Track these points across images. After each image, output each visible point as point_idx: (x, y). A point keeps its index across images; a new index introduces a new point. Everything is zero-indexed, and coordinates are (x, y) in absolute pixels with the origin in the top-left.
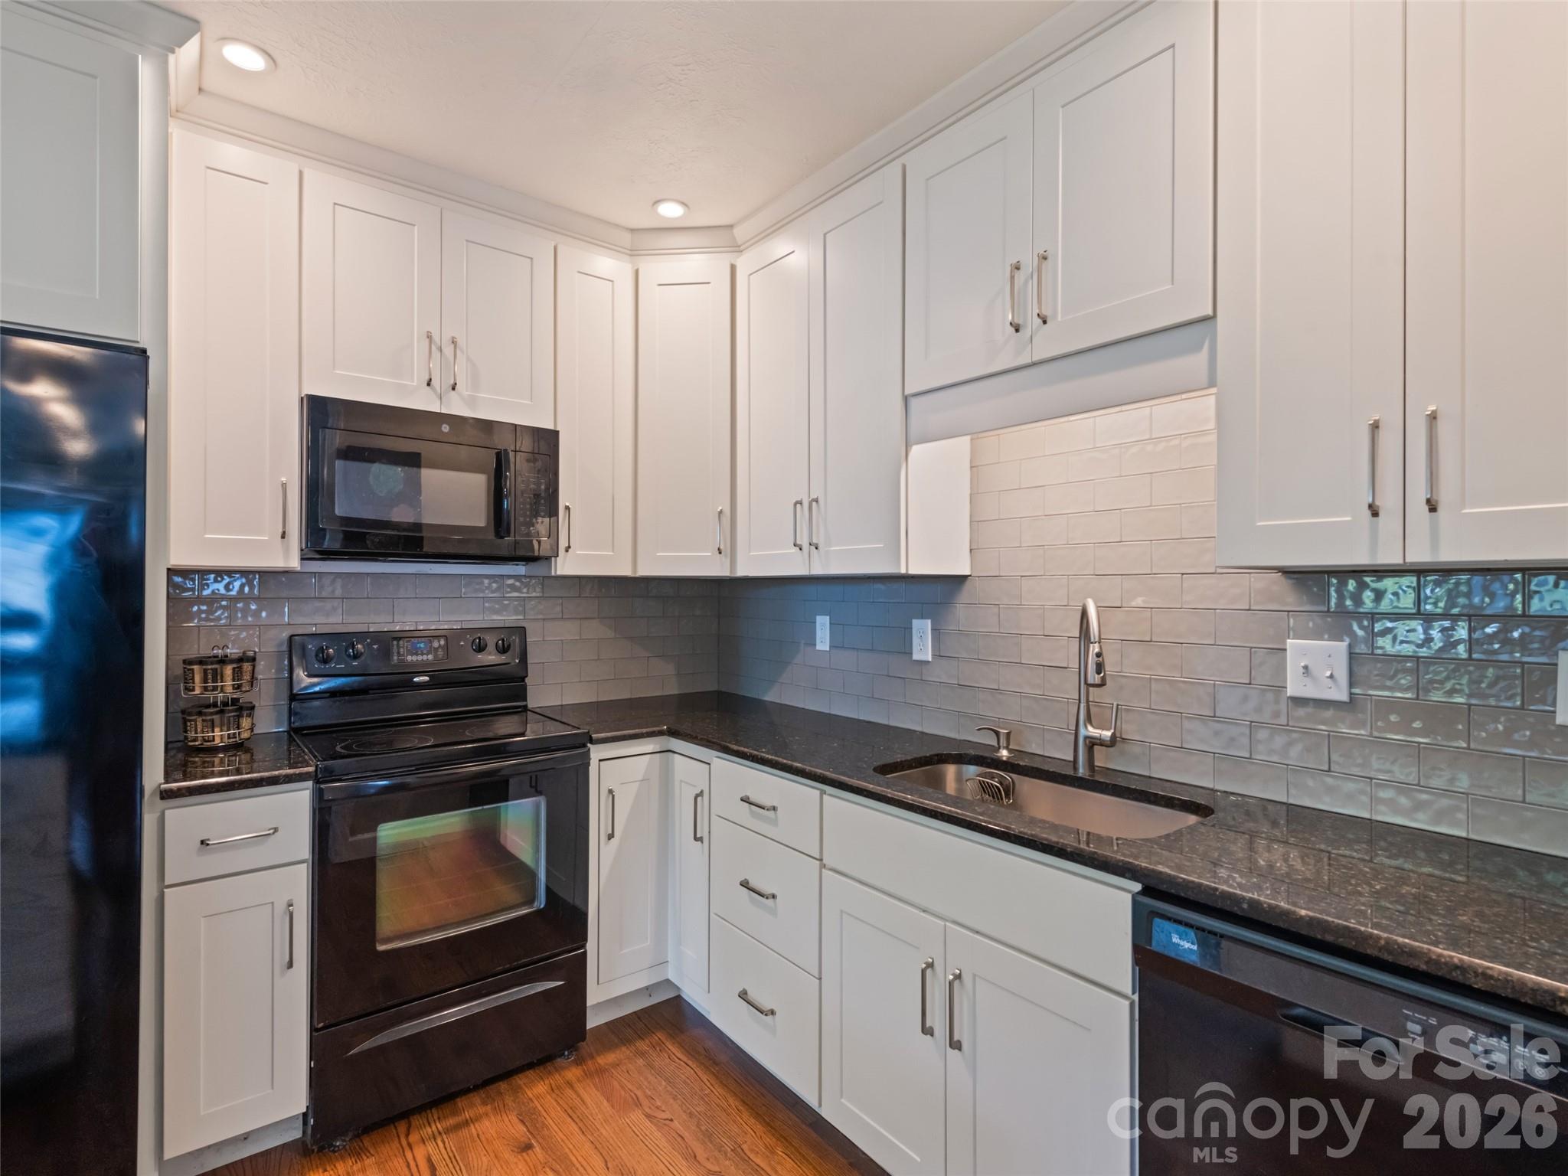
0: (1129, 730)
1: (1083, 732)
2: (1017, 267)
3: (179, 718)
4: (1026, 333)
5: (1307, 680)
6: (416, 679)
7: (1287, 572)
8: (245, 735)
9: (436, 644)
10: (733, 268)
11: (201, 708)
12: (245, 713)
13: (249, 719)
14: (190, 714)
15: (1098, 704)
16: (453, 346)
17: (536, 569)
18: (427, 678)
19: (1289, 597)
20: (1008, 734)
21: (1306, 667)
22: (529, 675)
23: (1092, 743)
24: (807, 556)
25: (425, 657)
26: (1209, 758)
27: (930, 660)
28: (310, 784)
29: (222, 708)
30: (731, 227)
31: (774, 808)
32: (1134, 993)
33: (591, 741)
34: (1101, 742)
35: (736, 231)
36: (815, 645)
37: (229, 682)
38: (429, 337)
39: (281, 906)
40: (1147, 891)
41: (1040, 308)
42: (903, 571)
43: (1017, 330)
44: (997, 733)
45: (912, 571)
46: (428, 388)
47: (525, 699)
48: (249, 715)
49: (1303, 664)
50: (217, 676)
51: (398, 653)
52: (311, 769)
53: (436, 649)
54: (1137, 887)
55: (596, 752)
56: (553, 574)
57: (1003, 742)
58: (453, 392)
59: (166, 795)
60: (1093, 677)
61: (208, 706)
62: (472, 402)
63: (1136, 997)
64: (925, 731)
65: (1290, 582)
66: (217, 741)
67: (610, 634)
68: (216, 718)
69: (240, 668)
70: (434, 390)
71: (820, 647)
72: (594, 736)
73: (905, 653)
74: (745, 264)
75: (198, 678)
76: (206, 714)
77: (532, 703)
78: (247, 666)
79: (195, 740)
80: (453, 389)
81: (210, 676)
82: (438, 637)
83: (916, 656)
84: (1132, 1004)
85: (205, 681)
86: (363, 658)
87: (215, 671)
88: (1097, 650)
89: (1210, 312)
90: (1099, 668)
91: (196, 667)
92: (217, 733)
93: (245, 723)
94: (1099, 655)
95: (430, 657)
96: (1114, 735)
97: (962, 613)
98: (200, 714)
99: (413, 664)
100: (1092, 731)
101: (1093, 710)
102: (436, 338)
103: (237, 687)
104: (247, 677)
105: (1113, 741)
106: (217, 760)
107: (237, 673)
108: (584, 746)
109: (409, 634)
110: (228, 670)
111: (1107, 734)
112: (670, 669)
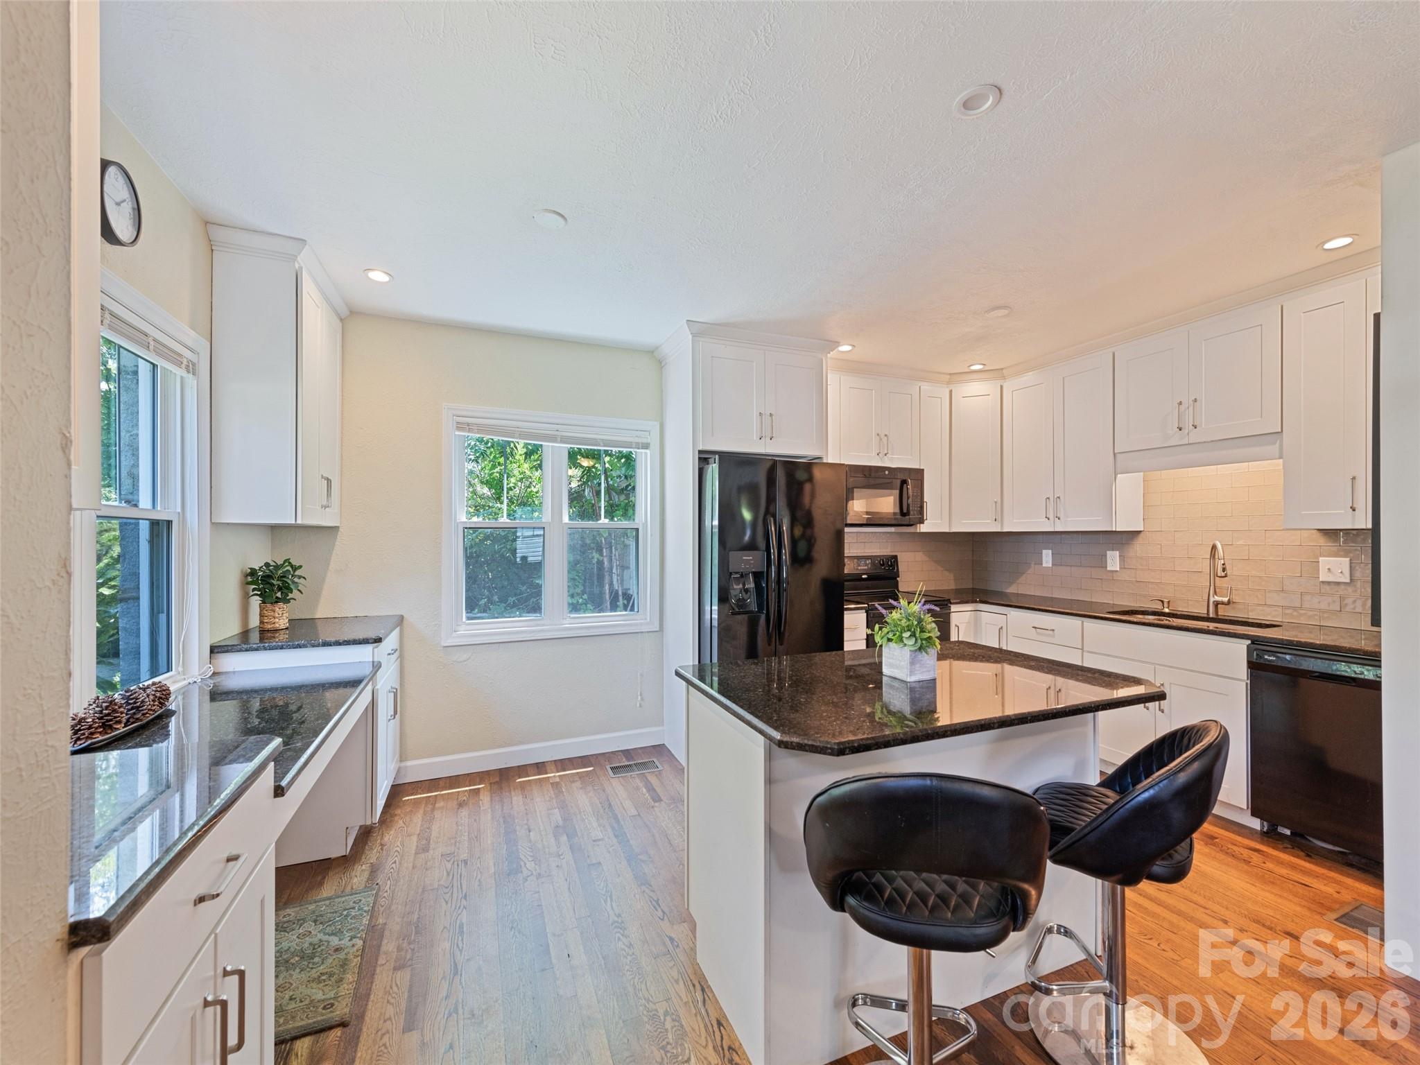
0: (1235, 598)
1: (1212, 600)
2: (1180, 403)
4: (1185, 431)
5: (1330, 575)
7: (1318, 530)
9: (868, 562)
10: (1002, 387)
15: (1220, 588)
16: (886, 437)
19: (1322, 540)
20: (1169, 602)
21: (1329, 569)
23: (1217, 604)
24: (1052, 522)
25: (864, 568)
26: (1280, 610)
27: (1118, 569)
30: (1002, 369)
31: (1053, 630)
32: (1248, 679)
33: (951, 603)
34: (1223, 603)
35: (1004, 371)
36: (1042, 564)
38: (878, 435)
40: (1253, 643)
41: (1194, 422)
42: (1114, 530)
43: (1180, 430)
44: (1162, 602)
45: (1118, 530)
46: (877, 456)
49: (1327, 567)
53: (868, 565)
54: (1249, 642)
55: (954, 608)
56: (918, 531)
57: (1166, 605)
58: (886, 456)
60: (1220, 573)
63: (1249, 682)
64: (1115, 603)
65: (1321, 534)
67: (927, 559)
70: (880, 456)
71: (1044, 565)
72: (952, 601)
73: (1102, 567)
74: (1008, 386)
83: (1109, 568)
84: (1247, 684)
88: (1223, 562)
89: (1280, 430)
90: (1224, 570)
94: (1223, 564)
95: (866, 567)
96: (1229, 599)
97: (1137, 548)
100: (1217, 598)
101: (1217, 590)
105: (1229, 603)
108: (947, 605)
111: (1226, 599)
112: (951, 576)
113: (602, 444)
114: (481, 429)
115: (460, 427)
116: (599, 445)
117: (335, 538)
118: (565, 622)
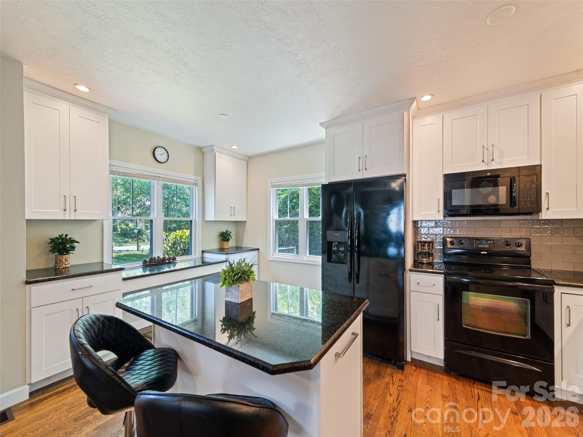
3: (416, 254)
6: (482, 253)
8: (431, 261)
9: (489, 242)
11: (421, 253)
12: (431, 256)
13: (432, 257)
14: (419, 254)
16: (492, 147)
17: (533, 217)
18: (486, 253)
22: (532, 255)
25: (485, 246)
28: (443, 275)
29: (425, 254)
33: (555, 284)
37: (427, 248)
38: (483, 147)
39: (436, 305)
46: (483, 163)
47: (530, 264)
48: (432, 256)
50: (424, 246)
51: (476, 244)
52: (443, 272)
53: (490, 244)
55: (557, 289)
56: (540, 219)
58: (493, 162)
59: (410, 270)
61: (423, 253)
62: (500, 163)
66: (424, 261)
68: (424, 256)
69: (429, 244)
70: (485, 163)
72: (557, 282)
75: (420, 246)
76: (422, 255)
77: (533, 266)
78: (431, 244)
79: (419, 260)
80: (493, 160)
81: (422, 246)
82: (491, 240)
85: (421, 247)
86: (464, 244)
87: (423, 244)
91: (419, 243)
92: (424, 260)
93: (431, 258)
95: (487, 246)
98: (420, 254)
99: (481, 248)
102: (486, 146)
103: (429, 249)
104: (431, 247)
106: (424, 266)
107: (429, 246)
108: (552, 285)
109: (480, 239)
110: (426, 245)
113: (316, 185)
114: (279, 186)
115: (273, 186)
116: (315, 185)
117: (246, 224)
118: (305, 257)
